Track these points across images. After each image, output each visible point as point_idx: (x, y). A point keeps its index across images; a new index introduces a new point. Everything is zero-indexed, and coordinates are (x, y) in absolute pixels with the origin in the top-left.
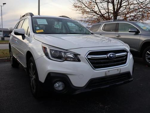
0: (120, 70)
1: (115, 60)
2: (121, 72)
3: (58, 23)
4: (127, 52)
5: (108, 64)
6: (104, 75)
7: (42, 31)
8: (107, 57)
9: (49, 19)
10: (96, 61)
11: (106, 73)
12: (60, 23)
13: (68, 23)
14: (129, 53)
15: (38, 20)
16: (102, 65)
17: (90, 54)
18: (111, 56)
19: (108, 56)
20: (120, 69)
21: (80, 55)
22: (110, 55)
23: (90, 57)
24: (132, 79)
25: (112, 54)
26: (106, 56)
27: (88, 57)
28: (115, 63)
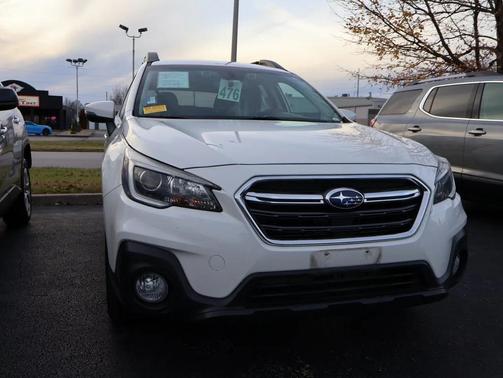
0: (380, 255)
1: (361, 213)
2: (382, 261)
3: (231, 85)
4: (422, 190)
5: (329, 228)
6: (306, 265)
7: (163, 108)
8: (324, 200)
9: (202, 73)
10: (276, 214)
11: (313, 260)
12: (238, 85)
13: (280, 84)
14: (427, 194)
15: (161, 74)
16: (298, 230)
17: (258, 187)
18: (342, 197)
19: (327, 197)
20: (380, 248)
21: (220, 189)
22: (338, 194)
23: (253, 197)
24: (443, 291)
25: (344, 193)
26: (320, 197)
27: (247, 198)
28: (360, 227)
